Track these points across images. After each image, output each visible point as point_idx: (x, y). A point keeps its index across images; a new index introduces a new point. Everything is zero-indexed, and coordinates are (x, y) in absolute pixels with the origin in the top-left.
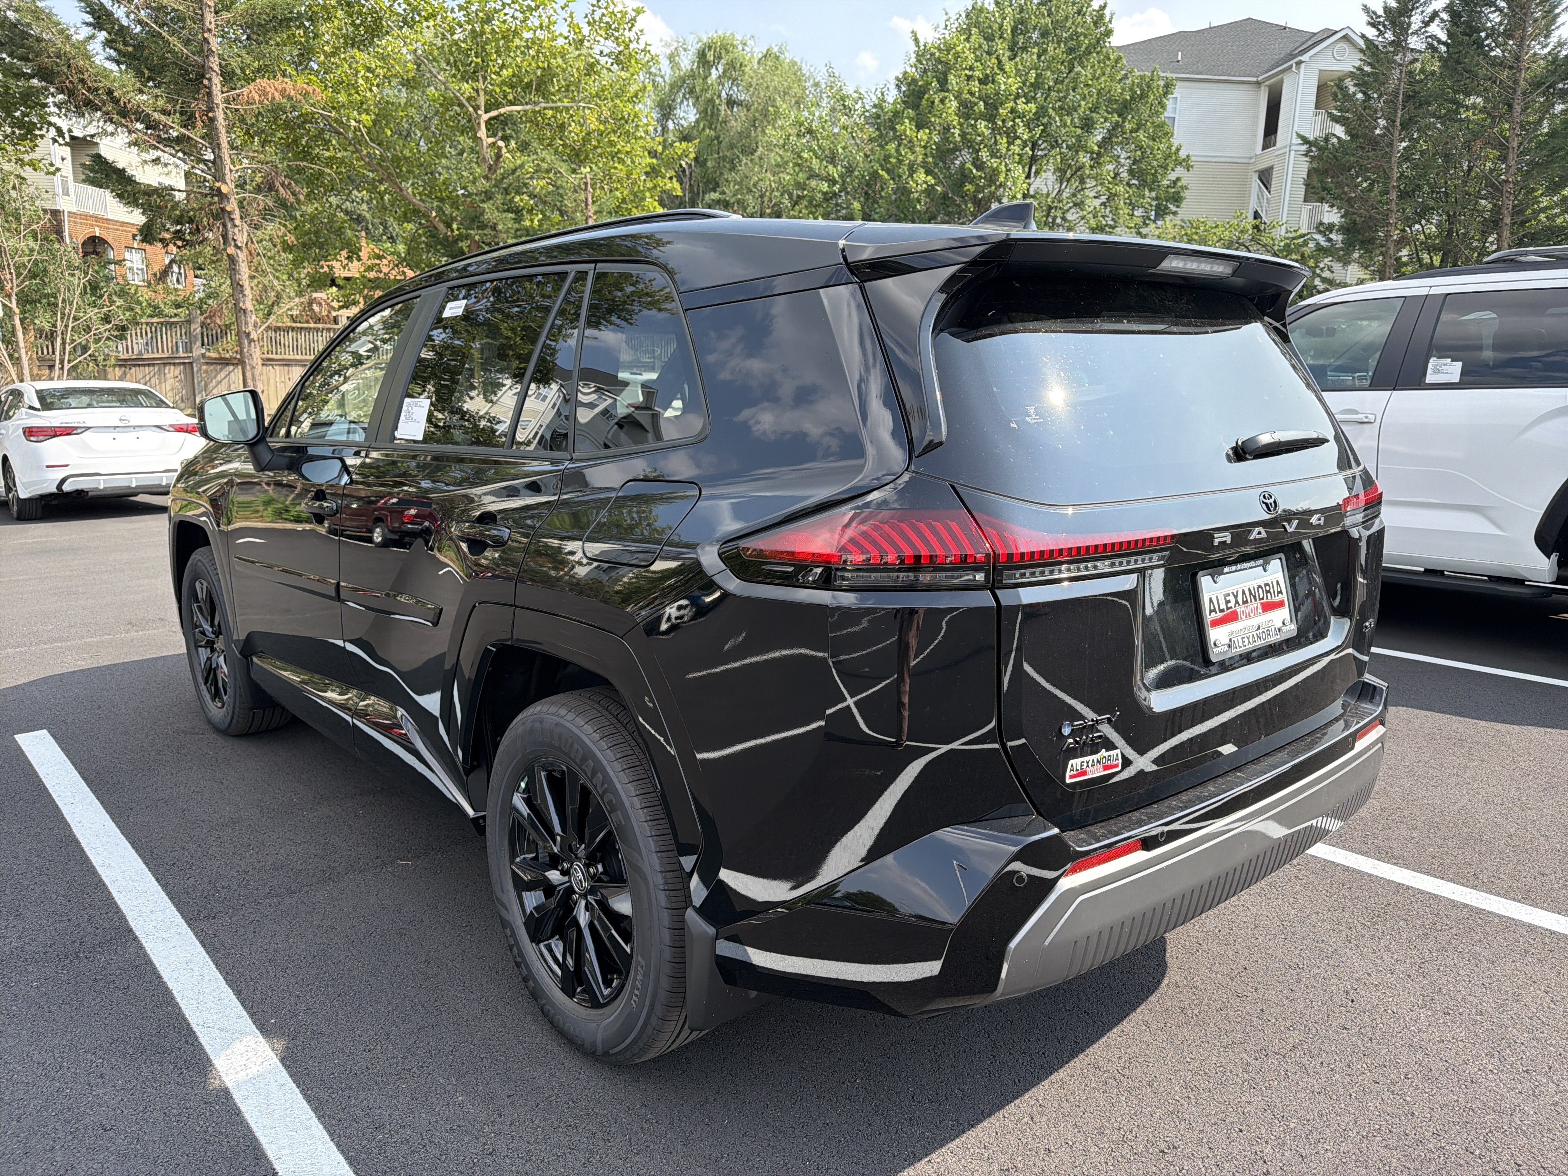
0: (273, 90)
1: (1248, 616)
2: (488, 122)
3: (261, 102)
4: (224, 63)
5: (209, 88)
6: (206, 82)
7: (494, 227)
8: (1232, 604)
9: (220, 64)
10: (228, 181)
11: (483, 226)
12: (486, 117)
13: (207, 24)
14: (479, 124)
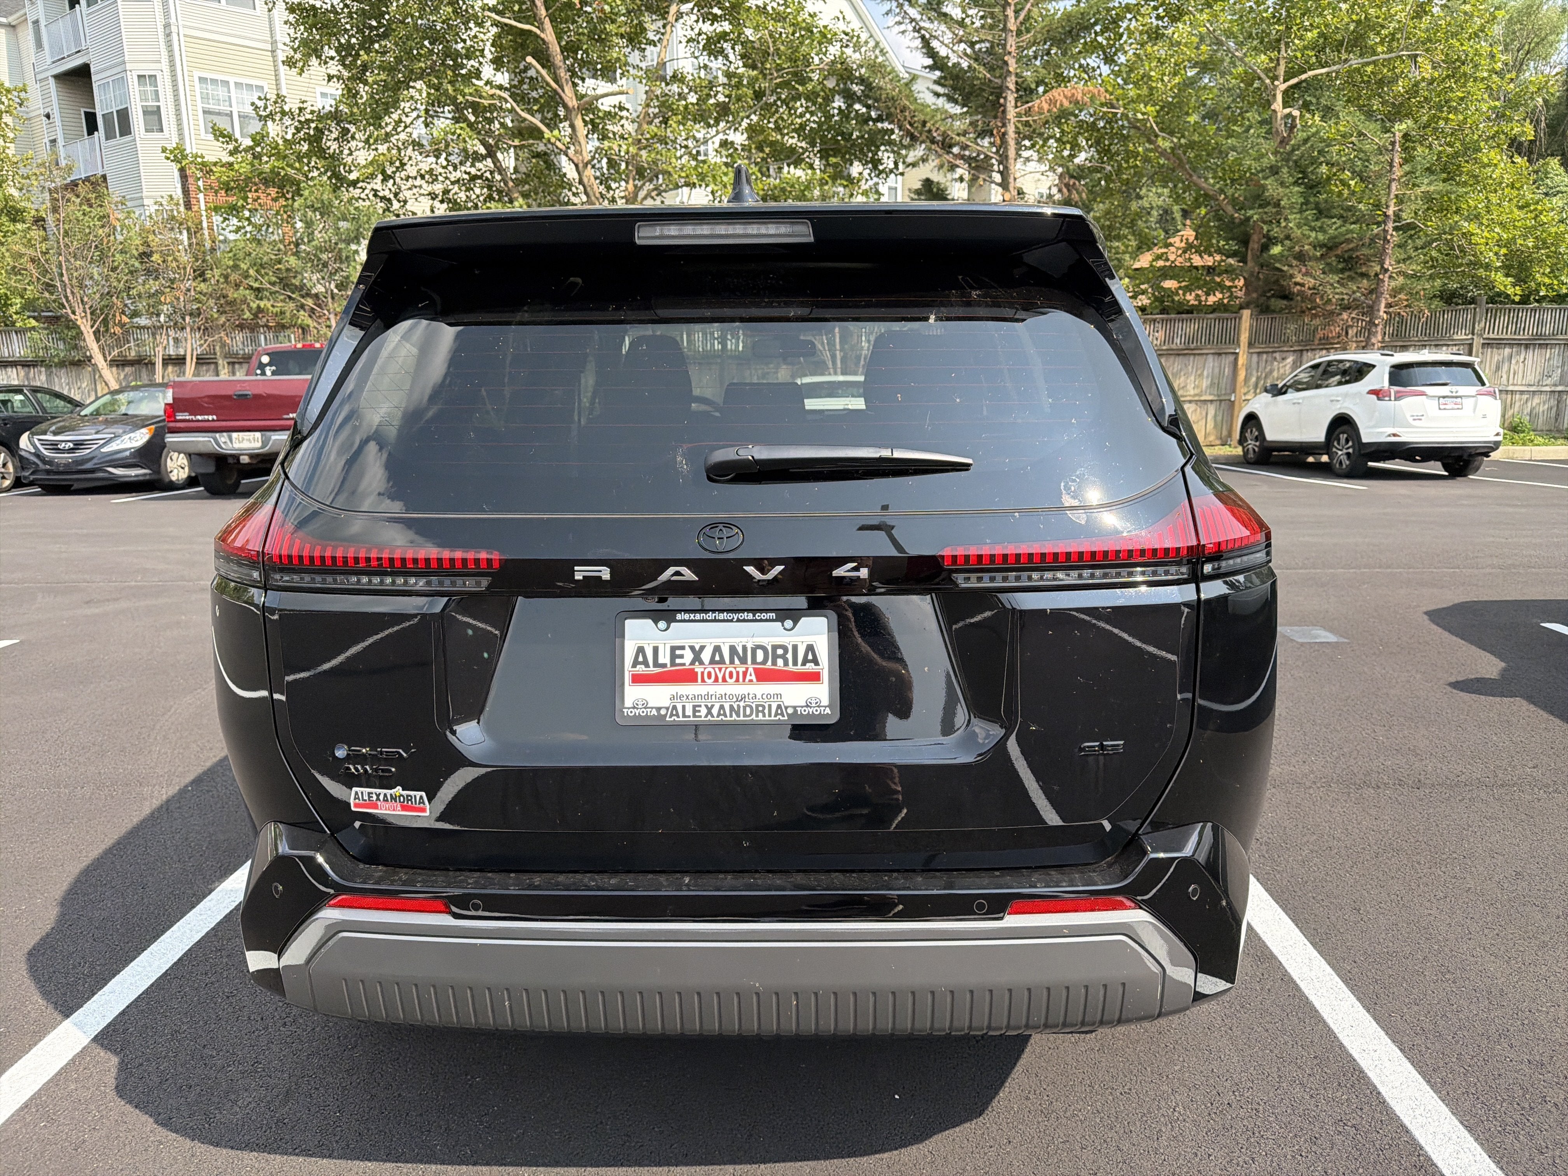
0: (1062, 97)
1: (719, 681)
2: (1285, 93)
3: (1049, 111)
4: (1020, 80)
5: (1004, 106)
6: (1002, 101)
7: (1277, 205)
8: (686, 661)
9: (1017, 83)
10: (1011, 189)
11: (1265, 204)
12: (1283, 87)
13: (1008, 47)
14: (1275, 95)
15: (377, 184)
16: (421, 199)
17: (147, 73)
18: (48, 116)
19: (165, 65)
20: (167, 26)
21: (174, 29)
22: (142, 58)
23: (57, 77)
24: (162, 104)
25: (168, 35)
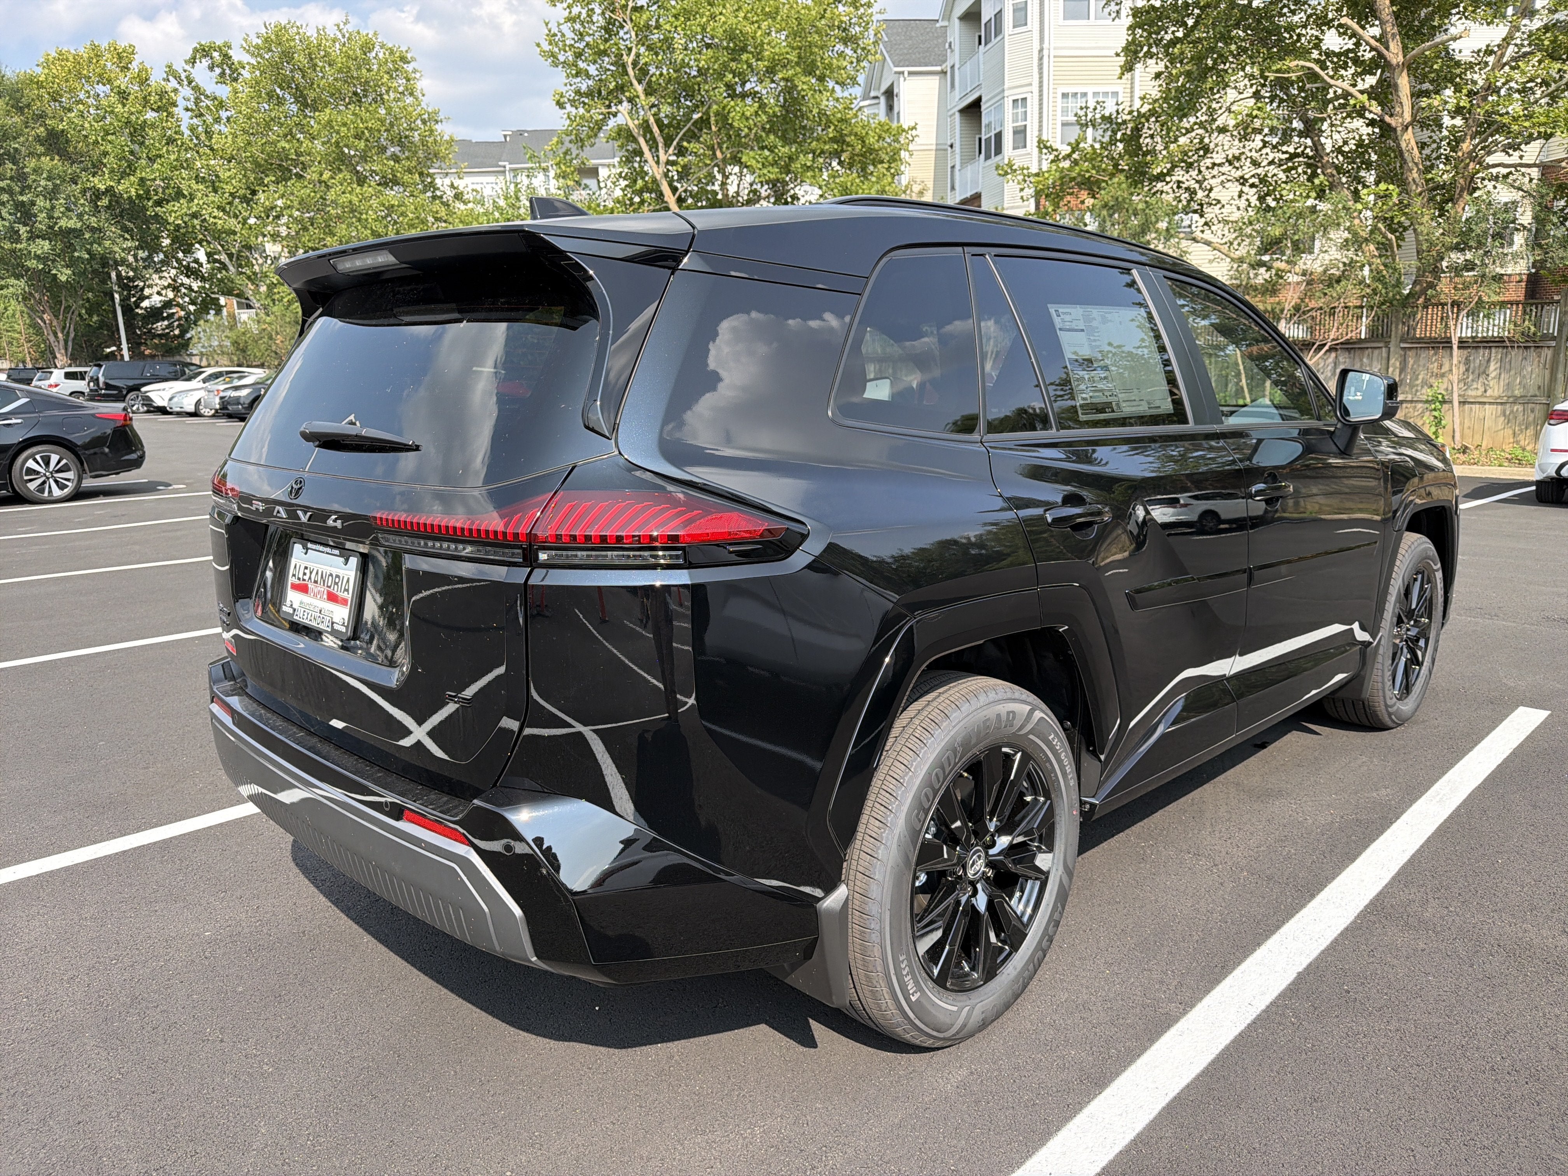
1: (315, 596)
8: (306, 578)
15: (1179, 174)
16: (1227, 185)
17: (1020, 97)
18: (951, 146)
19: (1035, 88)
20: (1041, 51)
21: (1045, 52)
22: (1018, 83)
23: (962, 111)
24: (1028, 123)
25: (1041, 59)
